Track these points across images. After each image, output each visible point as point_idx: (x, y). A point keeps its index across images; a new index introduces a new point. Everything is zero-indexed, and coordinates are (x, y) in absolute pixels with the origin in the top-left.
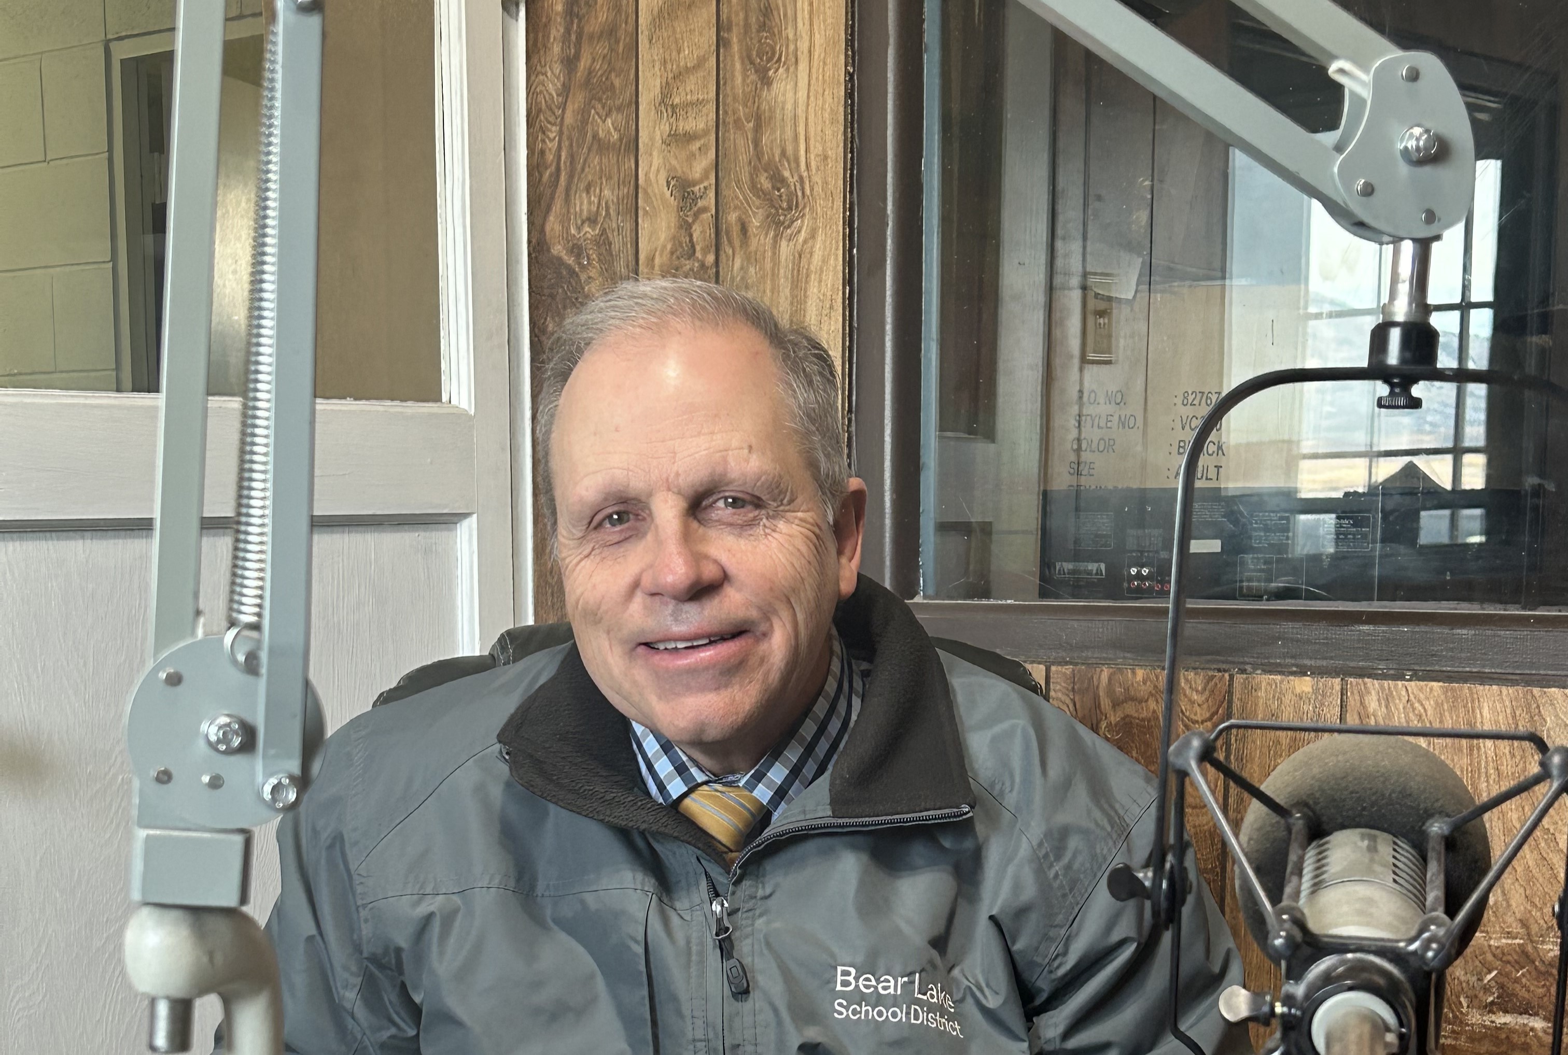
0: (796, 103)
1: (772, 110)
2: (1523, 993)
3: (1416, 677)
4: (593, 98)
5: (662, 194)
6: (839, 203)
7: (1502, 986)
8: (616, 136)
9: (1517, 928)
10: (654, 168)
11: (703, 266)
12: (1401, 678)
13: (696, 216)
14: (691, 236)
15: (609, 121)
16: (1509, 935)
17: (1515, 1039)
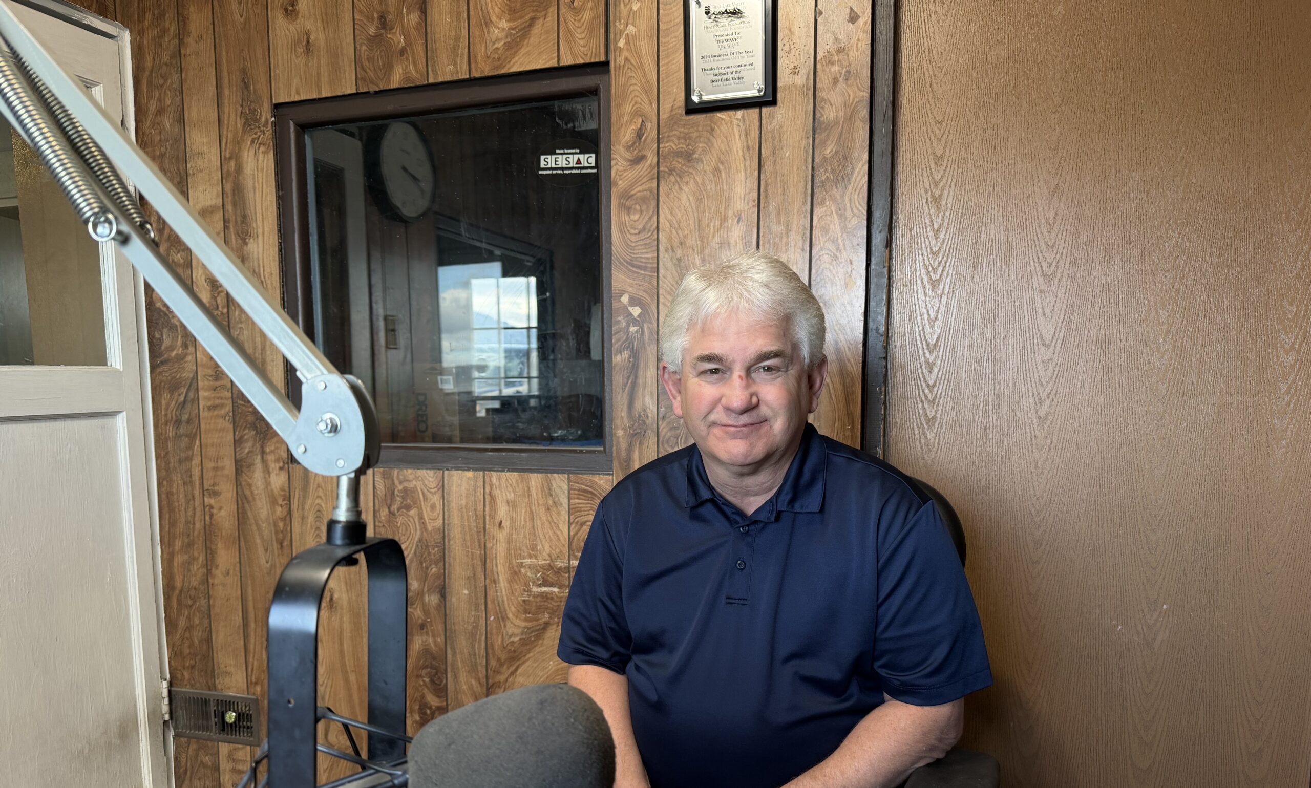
0: (258, 252)
1: (248, 254)
2: (550, 580)
3: (509, 471)
4: (171, 245)
5: (203, 285)
6: (278, 291)
7: (543, 578)
8: (182, 261)
9: (547, 557)
10: (199, 274)
11: (222, 313)
12: (504, 471)
13: (219, 293)
14: (216, 301)
15: (179, 255)
16: (545, 560)
17: (548, 595)
